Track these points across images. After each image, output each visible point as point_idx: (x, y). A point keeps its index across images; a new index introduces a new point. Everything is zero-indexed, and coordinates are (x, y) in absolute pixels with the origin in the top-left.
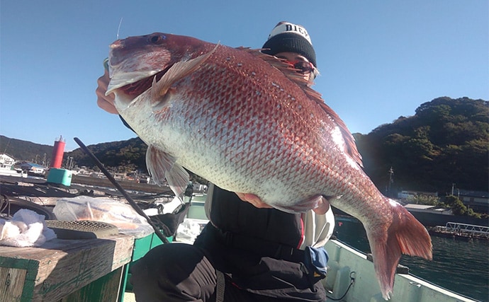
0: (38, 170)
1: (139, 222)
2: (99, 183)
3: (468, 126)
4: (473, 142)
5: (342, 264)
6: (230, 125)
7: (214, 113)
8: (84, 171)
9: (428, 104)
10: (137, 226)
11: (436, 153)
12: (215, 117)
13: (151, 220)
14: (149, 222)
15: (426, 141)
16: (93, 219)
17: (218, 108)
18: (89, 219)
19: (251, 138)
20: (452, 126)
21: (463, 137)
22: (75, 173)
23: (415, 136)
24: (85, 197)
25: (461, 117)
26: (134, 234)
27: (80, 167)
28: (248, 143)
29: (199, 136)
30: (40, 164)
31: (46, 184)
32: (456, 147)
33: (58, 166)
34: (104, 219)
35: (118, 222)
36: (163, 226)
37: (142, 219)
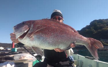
0: (9, 49)
1: (33, 58)
2: (23, 50)
3: (102, 25)
4: (103, 29)
5: (80, 60)
6: (48, 37)
7: (44, 35)
8: (19, 48)
9: (92, 22)
10: (33, 59)
11: (96, 32)
12: (44, 36)
13: (36, 57)
14: (35, 57)
15: (93, 30)
16: (23, 59)
17: (44, 34)
18: (22, 59)
19: (53, 38)
20: (98, 26)
21: (101, 28)
22: (18, 49)
23: (91, 29)
24: (21, 54)
25: (100, 24)
26: (32, 61)
27: (18, 47)
28: (53, 39)
29: (42, 41)
30: (10, 48)
31: (11, 52)
32: (100, 30)
33: (14, 47)
34: (25, 58)
35: (29, 59)
36: (39, 58)
37: (34, 57)
